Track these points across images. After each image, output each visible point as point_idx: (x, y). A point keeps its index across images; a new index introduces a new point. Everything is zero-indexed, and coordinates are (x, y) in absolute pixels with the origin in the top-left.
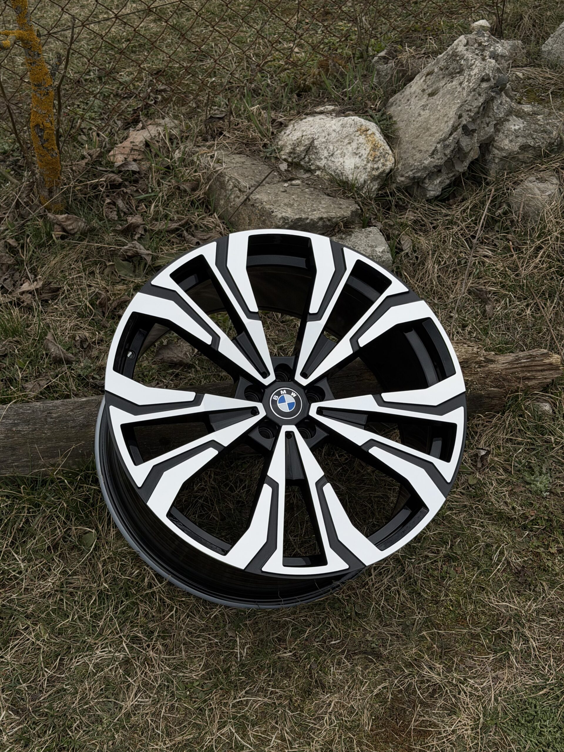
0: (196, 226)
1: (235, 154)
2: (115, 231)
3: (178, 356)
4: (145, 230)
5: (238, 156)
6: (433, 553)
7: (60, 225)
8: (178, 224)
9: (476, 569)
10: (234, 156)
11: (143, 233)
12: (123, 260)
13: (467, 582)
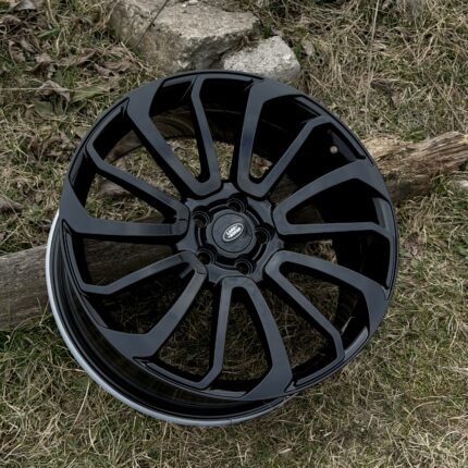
0: (104, 57)
2: (25, 72)
4: (56, 67)
6: (395, 334)
8: (87, 57)
9: (435, 342)
11: (54, 71)
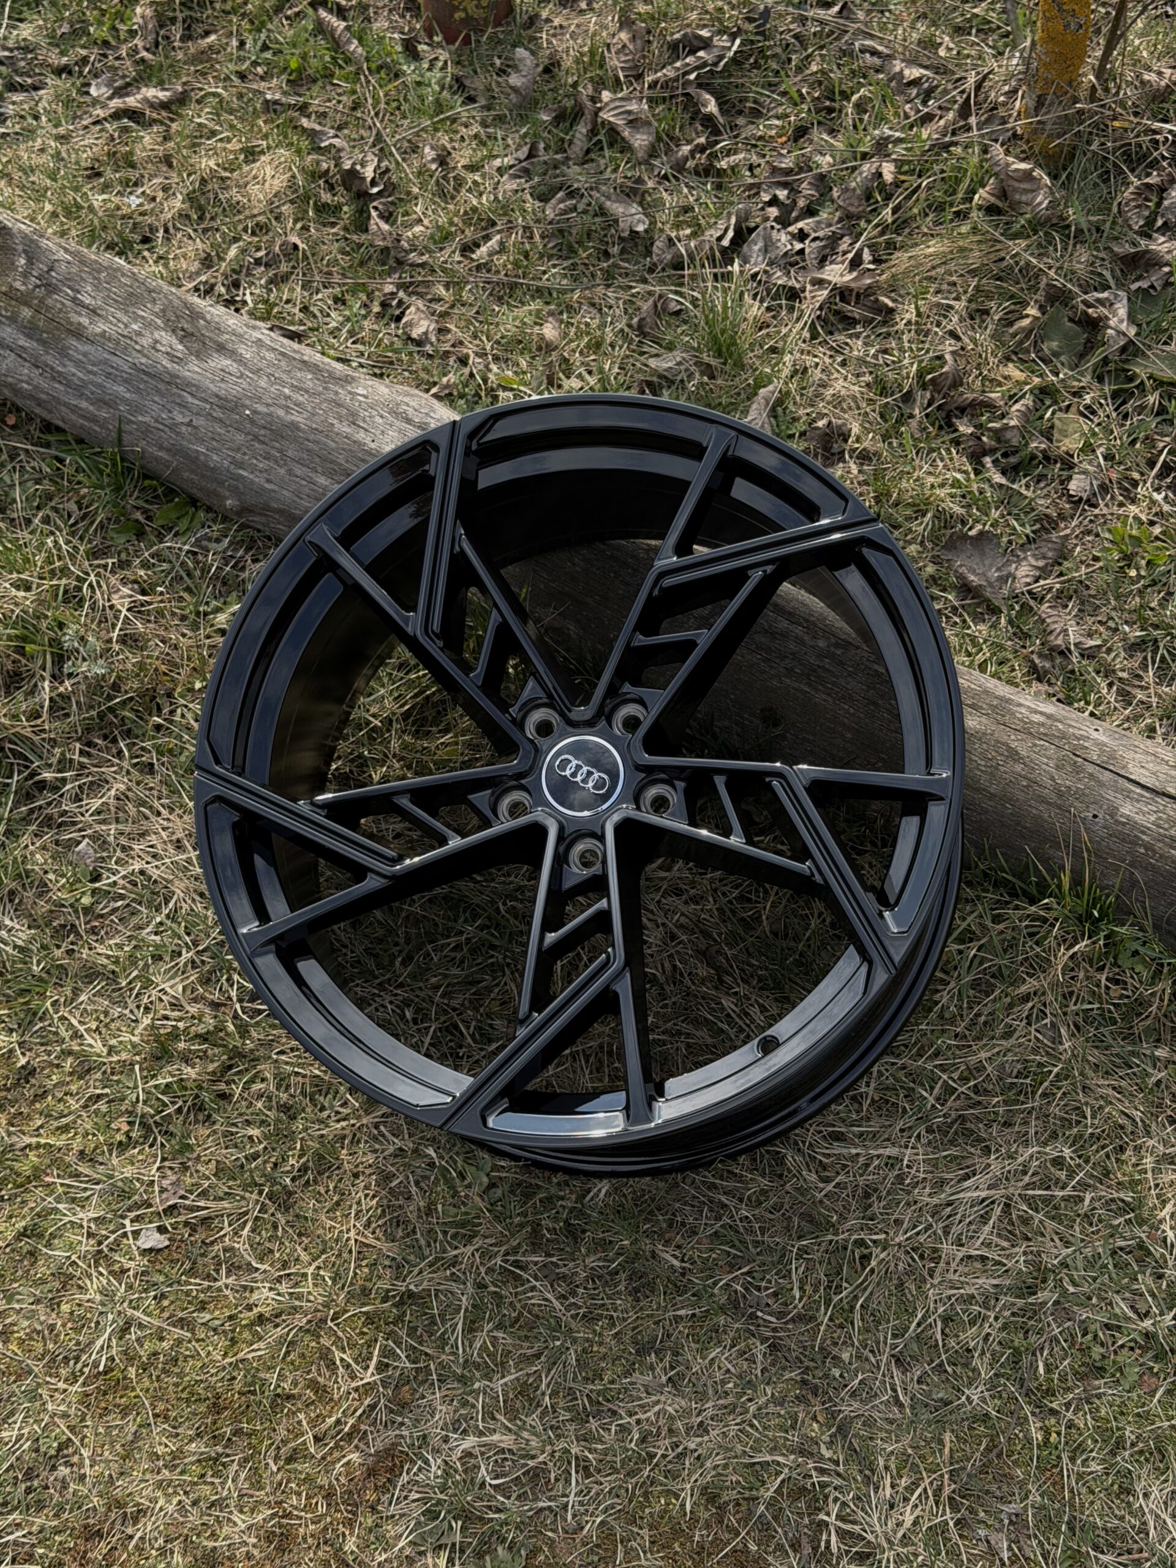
3: (984, 574)
7: (1001, 182)
12: (1071, 320)
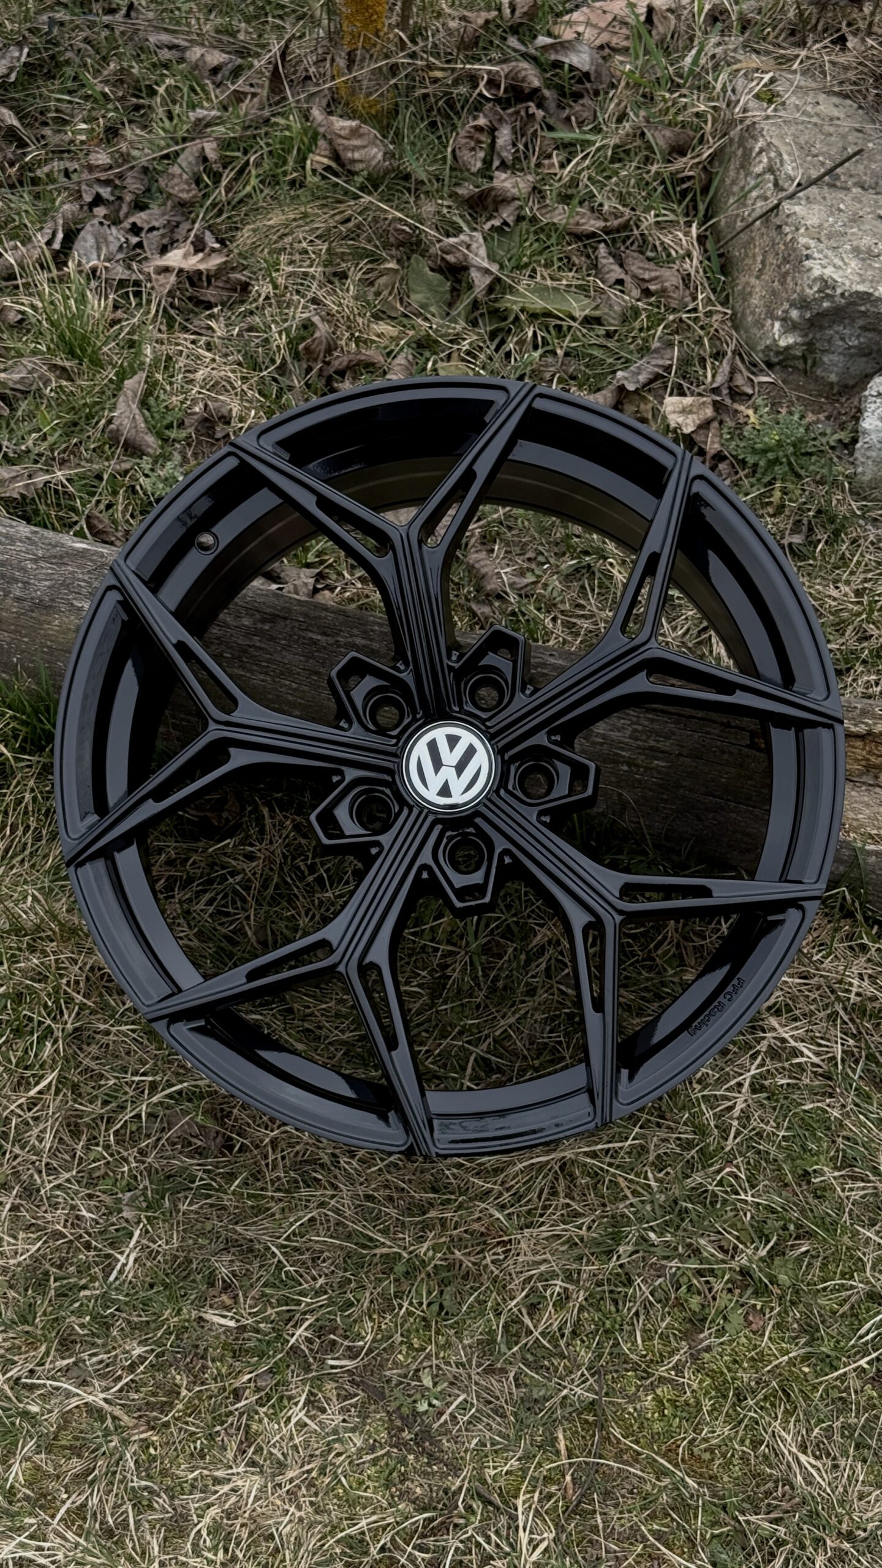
1: (830, 93)
4: (521, 215)
5: (836, 100)
6: (721, 1248)
7: (330, 142)
8: (601, 224)
9: (803, 1341)
10: (822, 97)
11: (510, 220)
12: (432, 270)
13: (758, 1360)
